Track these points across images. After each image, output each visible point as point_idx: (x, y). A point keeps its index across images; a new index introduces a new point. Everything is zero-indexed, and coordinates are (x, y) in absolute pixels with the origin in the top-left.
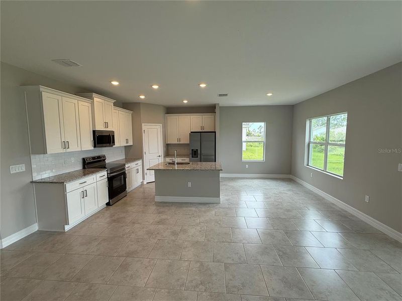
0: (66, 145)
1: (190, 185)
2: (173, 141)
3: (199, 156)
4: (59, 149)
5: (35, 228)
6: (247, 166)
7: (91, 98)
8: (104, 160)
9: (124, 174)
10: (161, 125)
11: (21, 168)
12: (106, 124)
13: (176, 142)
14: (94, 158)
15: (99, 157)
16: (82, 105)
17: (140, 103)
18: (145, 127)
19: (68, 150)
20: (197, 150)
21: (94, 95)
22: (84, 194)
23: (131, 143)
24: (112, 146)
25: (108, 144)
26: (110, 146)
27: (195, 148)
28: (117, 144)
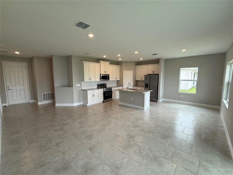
0: (90, 79)
1: (132, 99)
2: (138, 79)
3: (149, 87)
4: (88, 80)
5: (82, 103)
6: (182, 96)
7: (100, 62)
8: (106, 85)
9: (111, 91)
10: (132, 71)
11: (79, 85)
12: (105, 72)
13: (140, 79)
14: (101, 84)
15: (104, 84)
16: (97, 65)
17: (123, 62)
18: (124, 72)
19: (91, 81)
20: (148, 84)
21: (101, 61)
22: (93, 96)
23: (118, 79)
24: (108, 80)
25: (106, 79)
26: (107, 80)
27: (147, 83)
28: (110, 79)
